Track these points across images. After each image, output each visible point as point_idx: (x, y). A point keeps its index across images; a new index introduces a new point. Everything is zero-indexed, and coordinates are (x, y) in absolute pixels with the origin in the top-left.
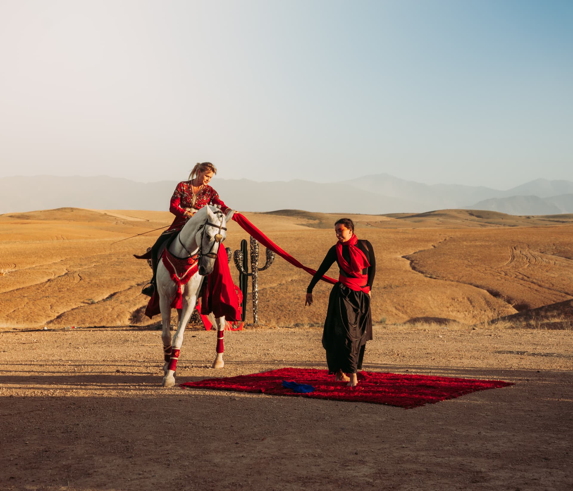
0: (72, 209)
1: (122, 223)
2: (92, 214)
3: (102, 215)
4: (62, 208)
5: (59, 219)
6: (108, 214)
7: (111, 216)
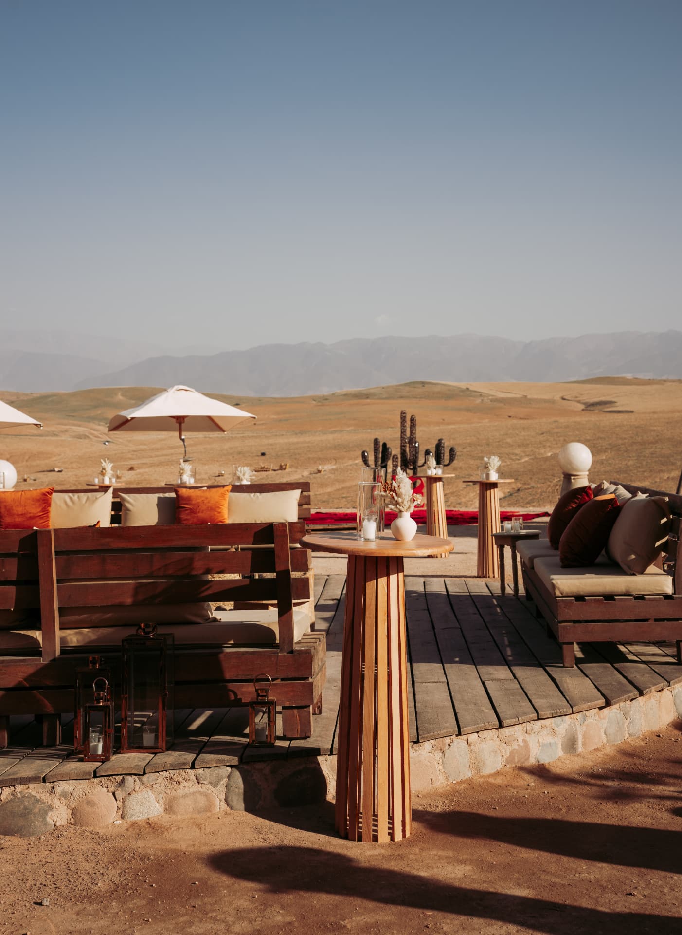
0: (423, 384)
1: (489, 401)
2: (449, 390)
3: (463, 391)
4: (411, 383)
5: (407, 397)
6: (471, 388)
7: (475, 391)
